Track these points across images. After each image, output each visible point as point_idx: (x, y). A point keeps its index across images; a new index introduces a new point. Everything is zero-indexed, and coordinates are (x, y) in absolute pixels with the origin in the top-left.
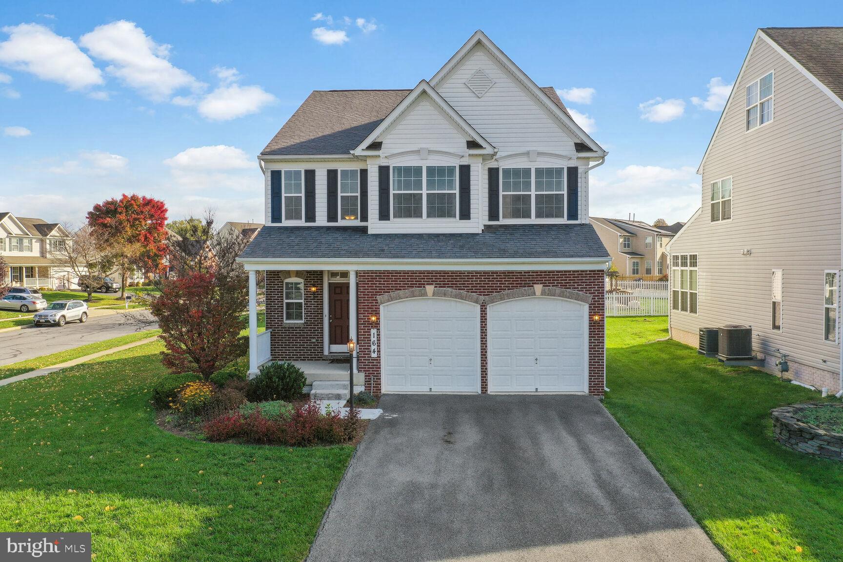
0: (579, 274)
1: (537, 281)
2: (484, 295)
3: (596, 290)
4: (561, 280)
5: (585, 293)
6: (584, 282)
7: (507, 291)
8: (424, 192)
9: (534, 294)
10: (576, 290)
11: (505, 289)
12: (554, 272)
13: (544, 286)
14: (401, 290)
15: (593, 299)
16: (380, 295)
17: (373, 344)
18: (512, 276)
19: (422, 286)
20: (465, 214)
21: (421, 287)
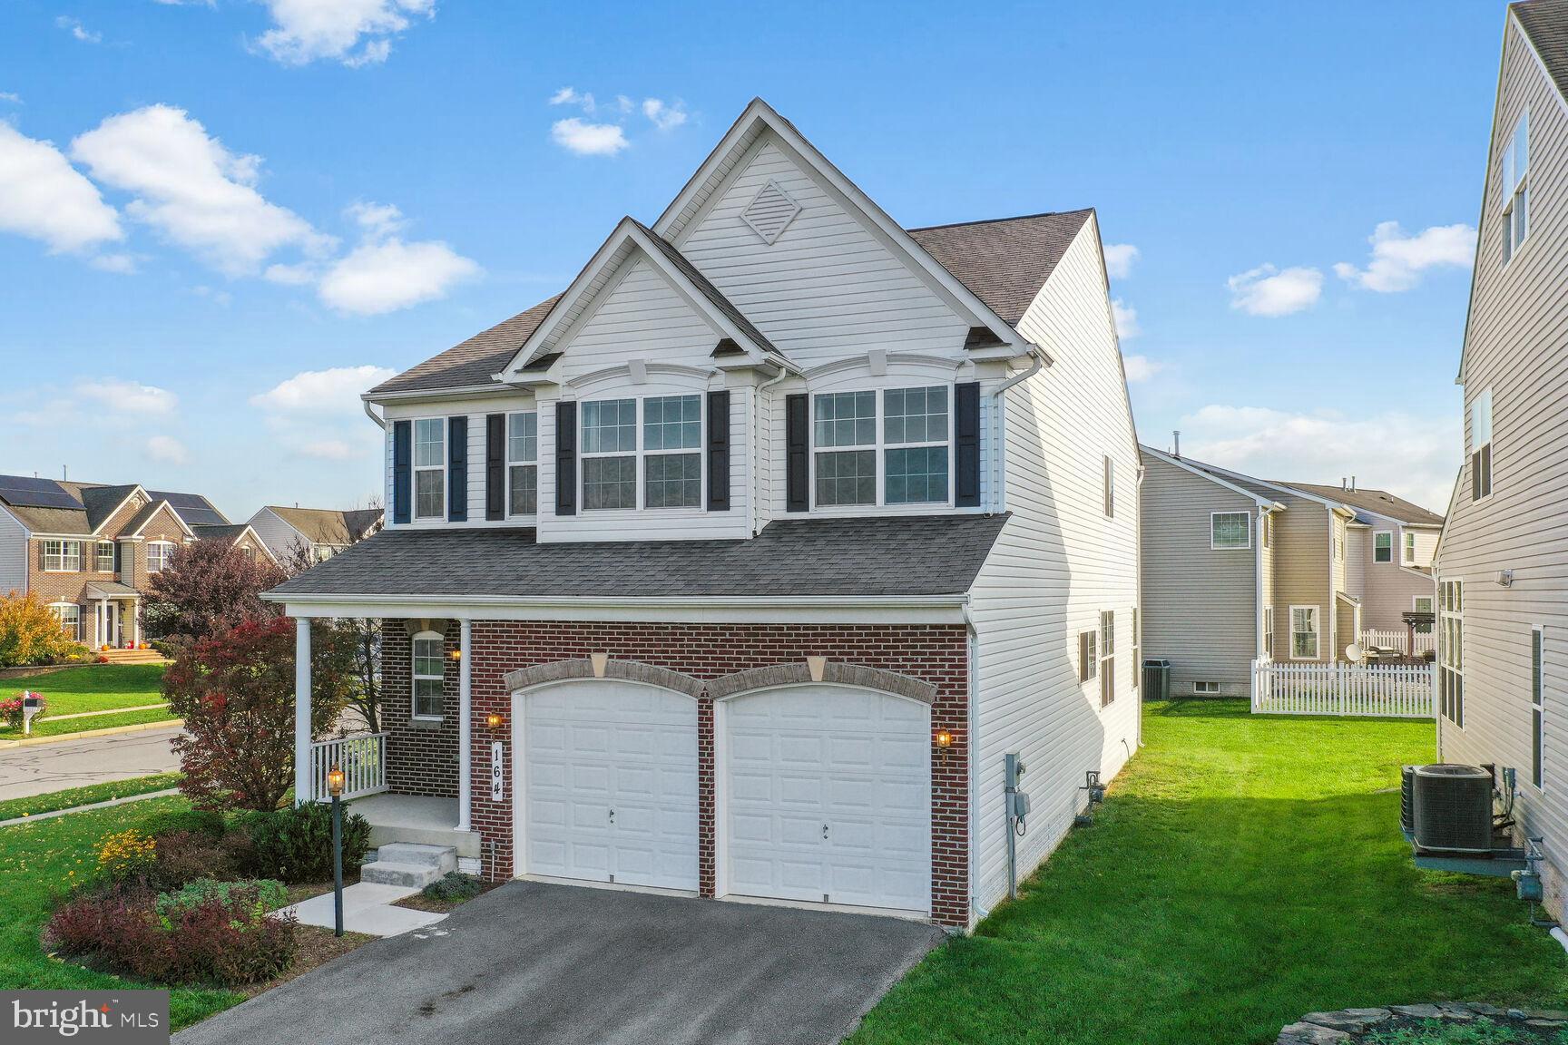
0: (909, 634)
1: (814, 647)
2: (705, 677)
3: (947, 673)
4: (867, 647)
5: (922, 678)
6: (918, 653)
7: (752, 670)
8: (640, 453)
9: (808, 677)
10: (901, 670)
11: (748, 666)
12: (851, 628)
13: (830, 660)
14: (545, 661)
15: (939, 692)
16: (508, 671)
17: (495, 773)
18: (763, 635)
19: (584, 653)
20: (719, 500)
21: (583, 656)
